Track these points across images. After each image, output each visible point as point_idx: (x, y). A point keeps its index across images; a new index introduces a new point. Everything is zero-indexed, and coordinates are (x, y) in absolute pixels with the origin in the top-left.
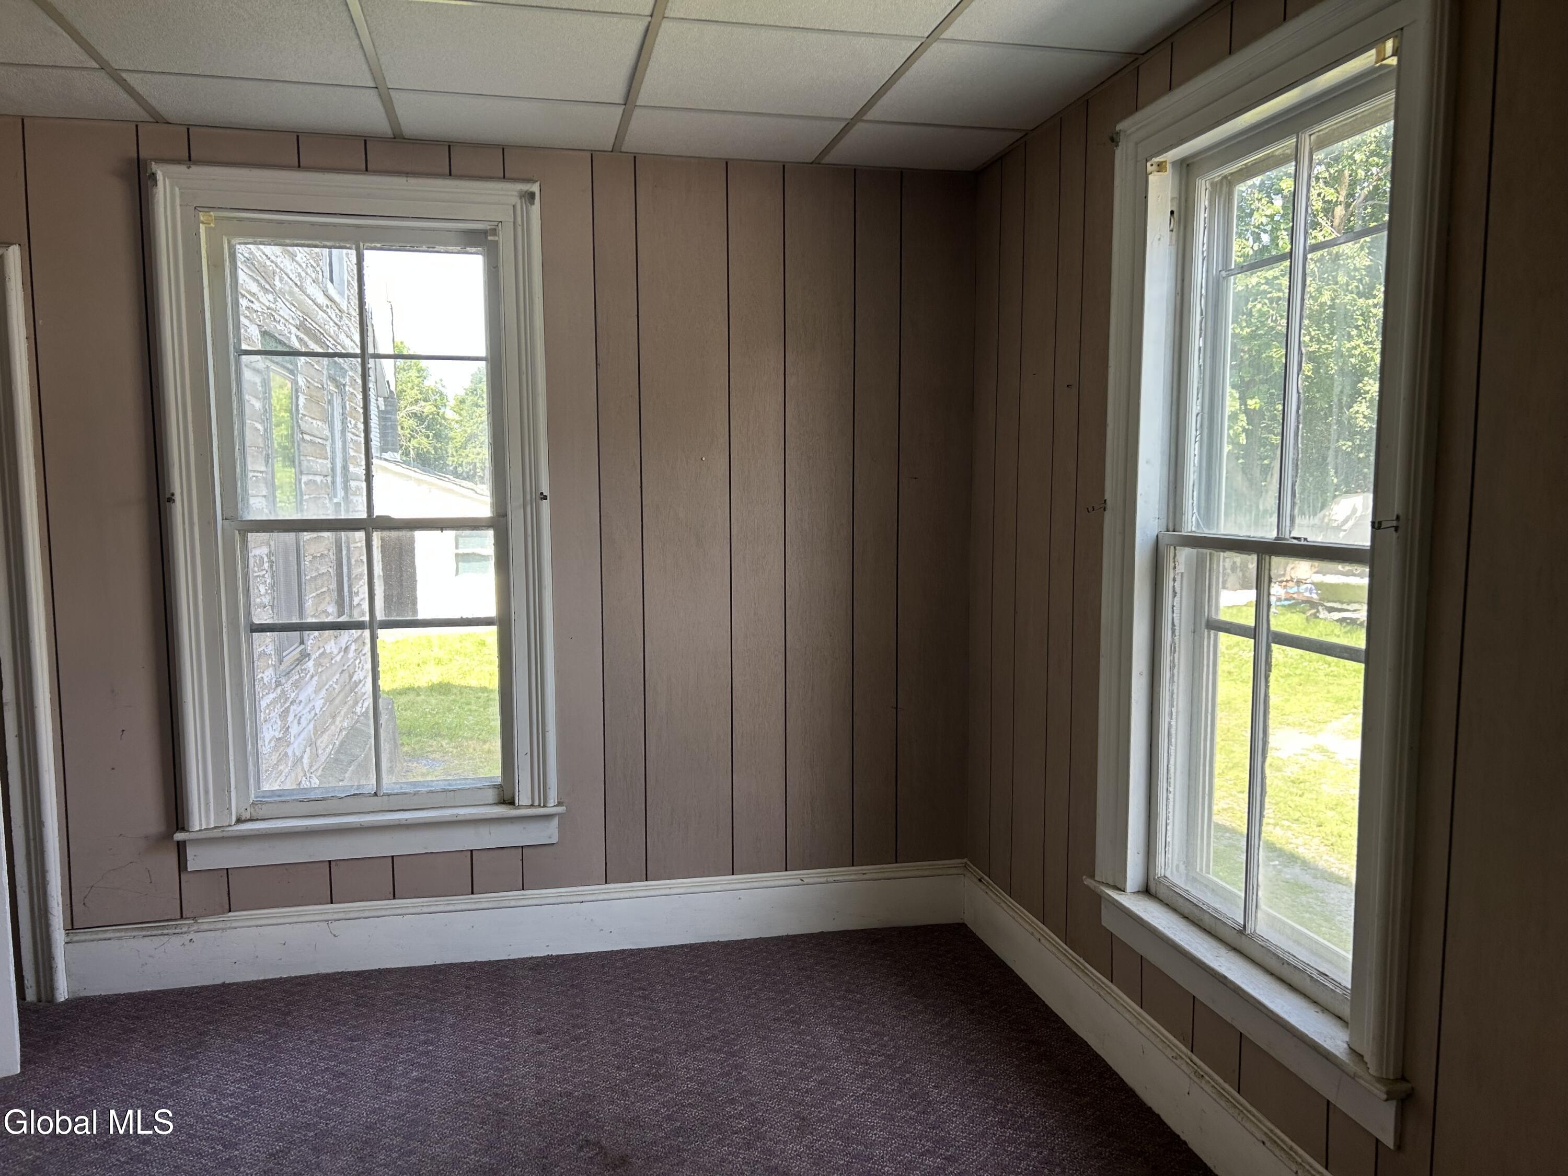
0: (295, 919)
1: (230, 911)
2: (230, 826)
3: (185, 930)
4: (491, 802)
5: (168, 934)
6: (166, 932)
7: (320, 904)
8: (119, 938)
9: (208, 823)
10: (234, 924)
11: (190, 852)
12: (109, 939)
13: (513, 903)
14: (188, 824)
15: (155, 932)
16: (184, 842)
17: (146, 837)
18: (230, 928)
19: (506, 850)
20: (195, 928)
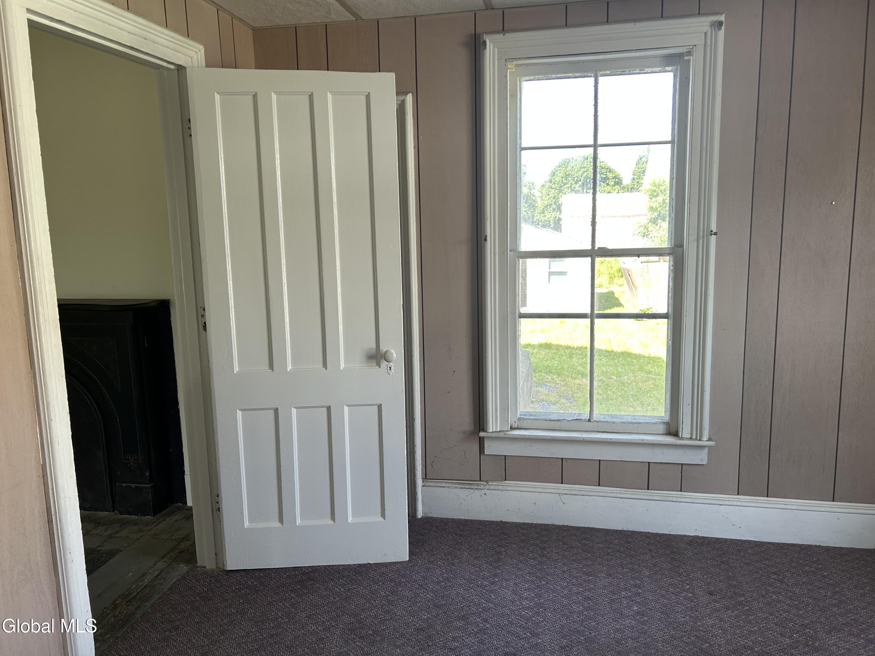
0: (541, 490)
1: (505, 480)
2: (508, 431)
3: (482, 487)
4: (662, 433)
5: (473, 489)
6: (472, 487)
7: (556, 483)
8: (449, 487)
9: (496, 428)
10: (508, 488)
11: (487, 444)
12: (444, 487)
13: (674, 499)
14: (487, 426)
15: (466, 487)
16: (483, 438)
17: (464, 432)
18: (506, 490)
19: (671, 465)
20: (487, 487)
